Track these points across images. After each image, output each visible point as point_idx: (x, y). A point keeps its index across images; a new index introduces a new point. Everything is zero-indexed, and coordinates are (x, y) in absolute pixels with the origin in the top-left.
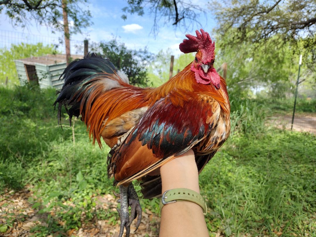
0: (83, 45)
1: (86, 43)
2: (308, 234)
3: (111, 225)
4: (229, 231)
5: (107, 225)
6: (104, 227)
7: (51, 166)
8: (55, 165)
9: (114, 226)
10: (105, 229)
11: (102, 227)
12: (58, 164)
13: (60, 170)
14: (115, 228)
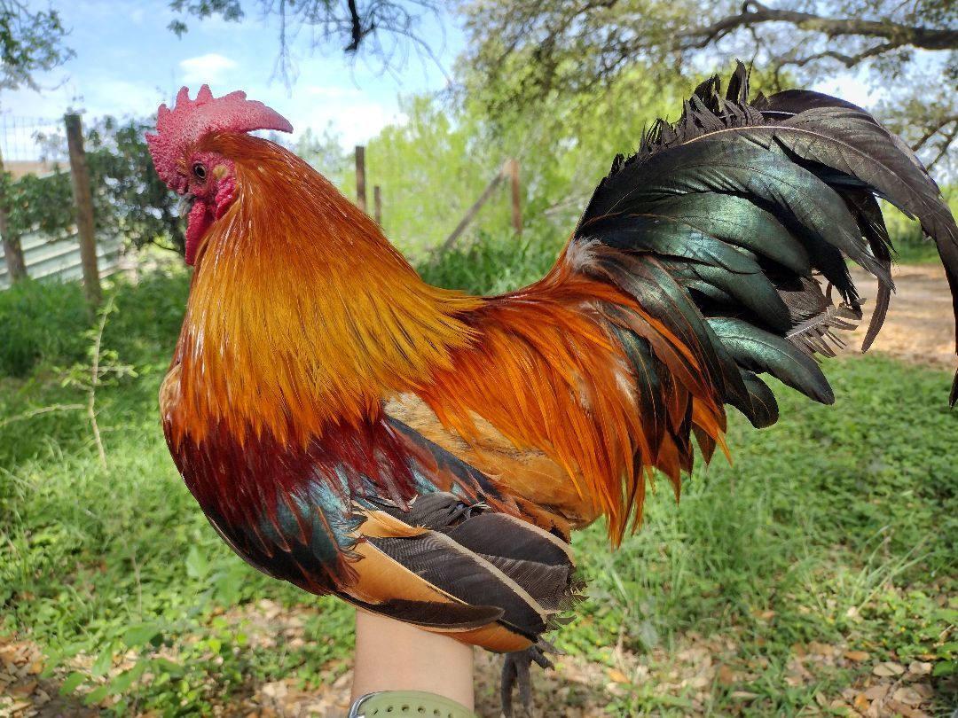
0: (63, 133)
1: (73, 122)
2: (833, 602)
3: (305, 690)
4: (651, 637)
5: (294, 693)
6: (286, 700)
7: (44, 544)
8: (54, 540)
9: (317, 692)
10: (289, 707)
11: (281, 702)
12: (64, 532)
13: (76, 552)
14: (320, 697)
